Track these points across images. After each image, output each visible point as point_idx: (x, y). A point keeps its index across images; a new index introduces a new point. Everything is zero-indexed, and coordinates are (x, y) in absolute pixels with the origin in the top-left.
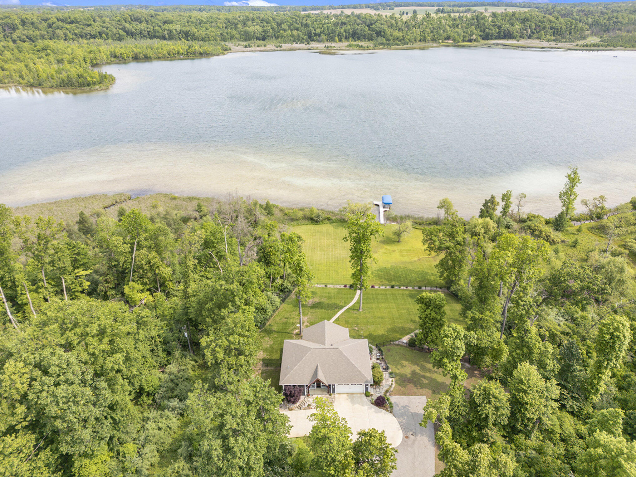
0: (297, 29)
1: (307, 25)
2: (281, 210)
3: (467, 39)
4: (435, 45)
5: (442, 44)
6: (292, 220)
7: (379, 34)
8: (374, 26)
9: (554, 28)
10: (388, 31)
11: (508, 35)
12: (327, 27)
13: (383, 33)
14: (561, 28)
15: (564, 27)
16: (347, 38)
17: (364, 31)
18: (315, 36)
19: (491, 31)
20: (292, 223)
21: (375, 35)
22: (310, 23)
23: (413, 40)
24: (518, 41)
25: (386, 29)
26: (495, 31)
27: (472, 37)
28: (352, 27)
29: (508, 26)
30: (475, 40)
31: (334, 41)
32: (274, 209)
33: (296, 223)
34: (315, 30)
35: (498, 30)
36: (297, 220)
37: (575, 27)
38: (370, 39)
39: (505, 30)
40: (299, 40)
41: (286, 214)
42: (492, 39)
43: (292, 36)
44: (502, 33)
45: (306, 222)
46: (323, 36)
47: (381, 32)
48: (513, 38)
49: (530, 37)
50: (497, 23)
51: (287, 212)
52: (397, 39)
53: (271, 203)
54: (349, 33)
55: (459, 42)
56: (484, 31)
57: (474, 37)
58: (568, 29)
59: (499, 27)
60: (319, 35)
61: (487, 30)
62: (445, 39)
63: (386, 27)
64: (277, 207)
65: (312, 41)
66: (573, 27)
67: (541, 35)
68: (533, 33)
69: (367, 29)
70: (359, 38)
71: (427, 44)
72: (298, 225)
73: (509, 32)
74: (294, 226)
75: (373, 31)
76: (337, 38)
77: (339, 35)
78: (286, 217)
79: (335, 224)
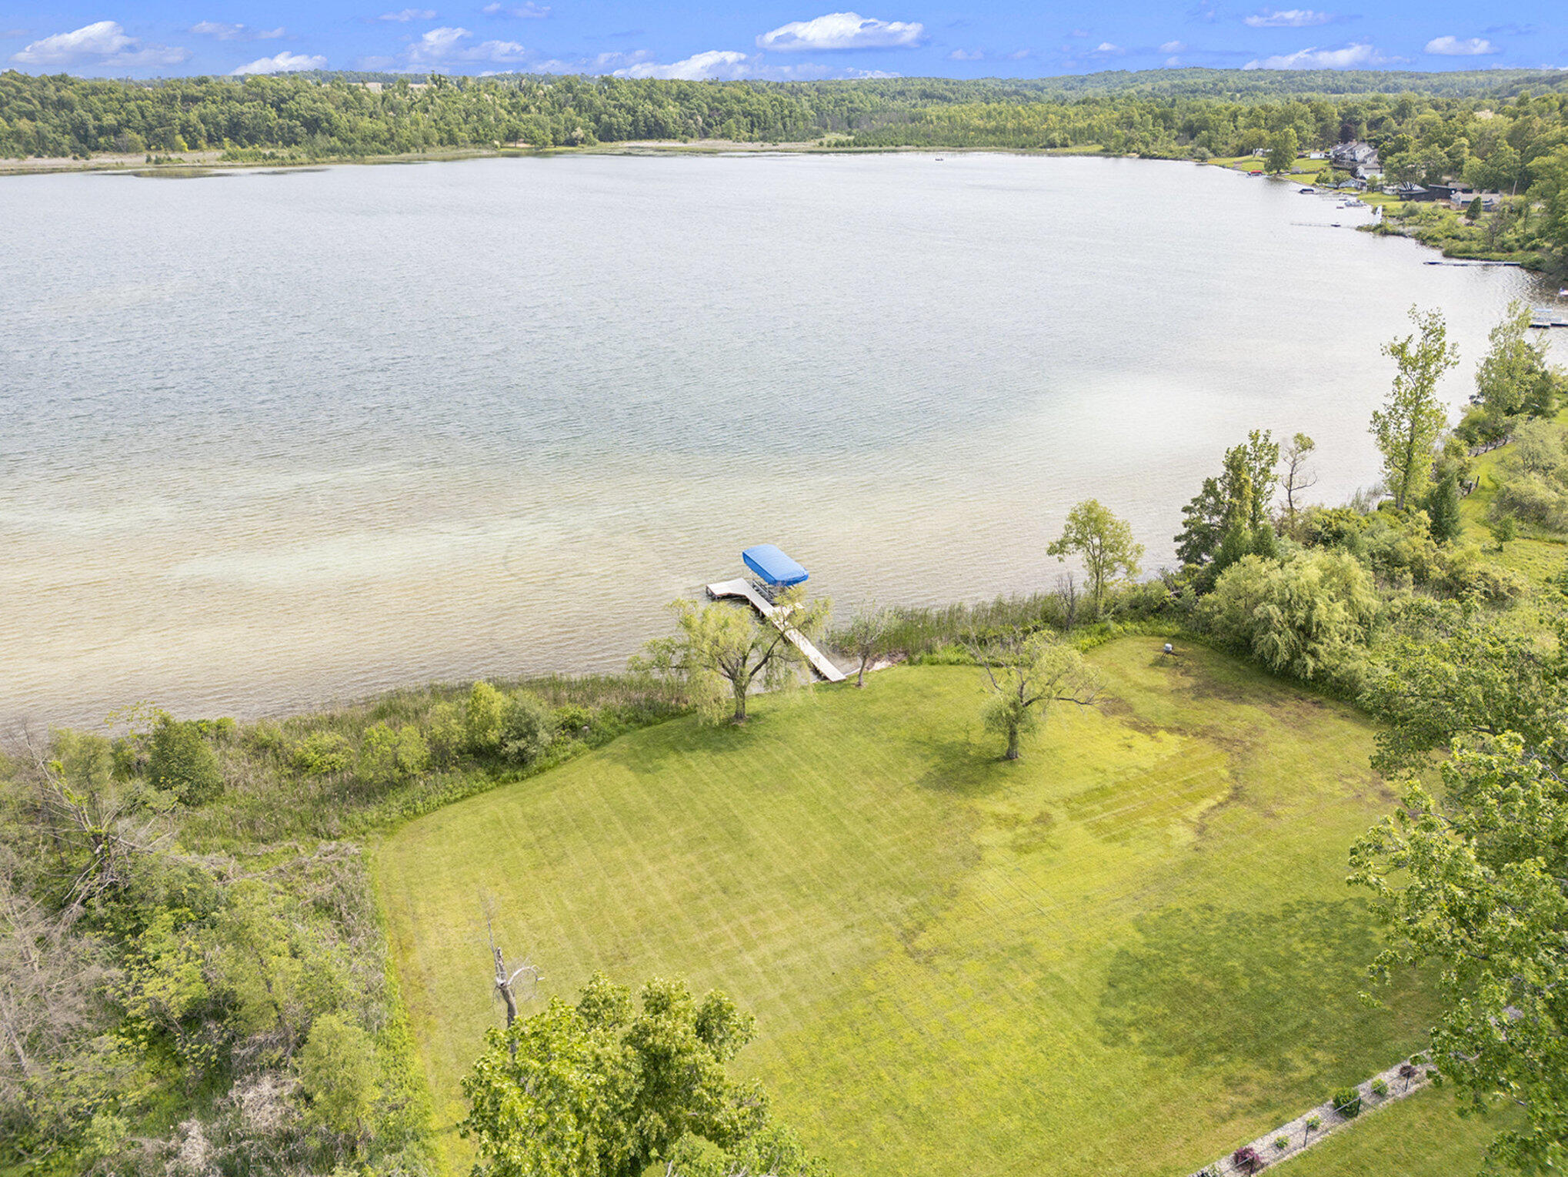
0: (31, 116)
1: (62, 104)
2: (261, 748)
3: (562, 139)
4: (485, 152)
5: (502, 150)
6: (363, 791)
7: (313, 125)
8: (292, 105)
9: (750, 114)
10: (342, 119)
11: (655, 130)
12: (139, 107)
13: (325, 124)
14: (764, 112)
15: (770, 112)
16: (213, 140)
17: (266, 119)
18: (100, 134)
19: (614, 120)
20: (373, 813)
21: (300, 130)
22: (76, 98)
23: (421, 141)
24: (685, 141)
25: (333, 112)
26: (622, 119)
27: (574, 134)
28: (224, 108)
29: (651, 108)
30: (583, 141)
31: (173, 147)
32: (209, 752)
33: (395, 804)
34: (97, 118)
35: (630, 118)
36: (398, 780)
37: (791, 112)
38: (291, 140)
39: (645, 116)
40: (45, 148)
41: (302, 766)
42: (621, 139)
43: (18, 136)
44: (642, 123)
45: (456, 780)
46: (130, 135)
47: (316, 120)
48: (669, 137)
49: (705, 134)
50: (622, 100)
51: (302, 747)
52: (375, 137)
53: (179, 718)
54: (217, 125)
55: (545, 144)
56: (597, 120)
57: (579, 132)
58: (779, 117)
59: (632, 111)
60: (116, 131)
61: (605, 117)
62: (508, 139)
63: (330, 108)
64: (221, 733)
65: (96, 148)
66: (786, 112)
67: (729, 127)
68: (710, 125)
69: (273, 113)
70: (252, 140)
71: (462, 151)
72: (412, 813)
73: (657, 123)
74: (388, 828)
75: (291, 117)
76: (179, 138)
77: (184, 131)
78: (311, 786)
79: (621, 745)
